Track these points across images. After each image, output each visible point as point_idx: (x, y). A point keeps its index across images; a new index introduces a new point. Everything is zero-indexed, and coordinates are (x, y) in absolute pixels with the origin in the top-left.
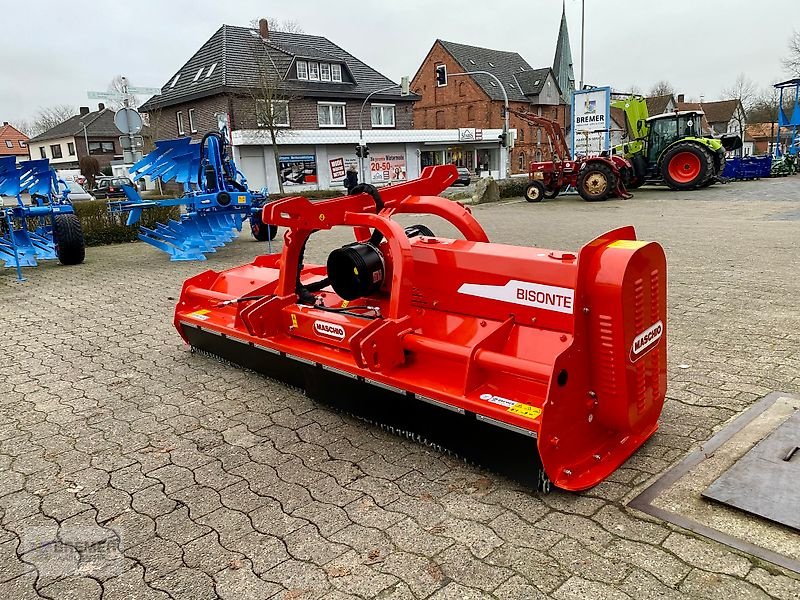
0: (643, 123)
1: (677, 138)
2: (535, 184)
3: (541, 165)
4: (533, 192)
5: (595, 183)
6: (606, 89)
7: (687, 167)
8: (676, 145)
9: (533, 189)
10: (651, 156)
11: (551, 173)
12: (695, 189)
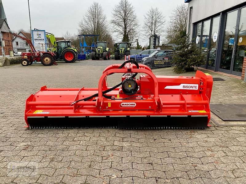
0: (56, 43)
1: (66, 48)
2: (25, 60)
3: (26, 53)
4: (25, 63)
5: (47, 60)
6: (44, 31)
7: (69, 56)
8: (66, 49)
9: (24, 61)
10: (59, 53)
11: (31, 57)
12: (73, 62)
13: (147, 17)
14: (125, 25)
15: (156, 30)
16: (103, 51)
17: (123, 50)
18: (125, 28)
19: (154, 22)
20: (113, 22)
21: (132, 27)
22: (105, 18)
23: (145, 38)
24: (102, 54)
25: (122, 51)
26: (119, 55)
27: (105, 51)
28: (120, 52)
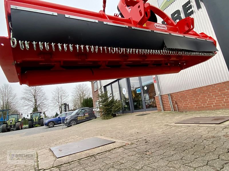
13: (54, 93)
14: (35, 100)
15: (63, 101)
16: (16, 123)
17: (37, 118)
18: (36, 102)
19: (59, 96)
20: (23, 98)
21: (41, 101)
22: (15, 96)
23: (53, 108)
24: (15, 125)
25: (36, 120)
26: (33, 123)
27: (17, 122)
28: (35, 120)
